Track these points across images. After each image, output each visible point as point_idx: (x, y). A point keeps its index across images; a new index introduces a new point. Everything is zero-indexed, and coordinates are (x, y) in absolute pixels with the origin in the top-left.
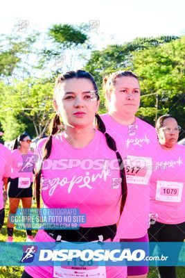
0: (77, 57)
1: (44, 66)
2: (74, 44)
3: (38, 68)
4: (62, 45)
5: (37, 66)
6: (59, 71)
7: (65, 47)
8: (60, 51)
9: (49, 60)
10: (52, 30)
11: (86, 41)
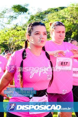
0: (24, 18)
1: (10, 22)
2: (22, 13)
3: (8, 24)
4: (17, 13)
5: (7, 23)
6: (17, 25)
7: (19, 14)
8: (17, 16)
9: (12, 20)
10: (13, 7)
11: (27, 11)
